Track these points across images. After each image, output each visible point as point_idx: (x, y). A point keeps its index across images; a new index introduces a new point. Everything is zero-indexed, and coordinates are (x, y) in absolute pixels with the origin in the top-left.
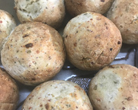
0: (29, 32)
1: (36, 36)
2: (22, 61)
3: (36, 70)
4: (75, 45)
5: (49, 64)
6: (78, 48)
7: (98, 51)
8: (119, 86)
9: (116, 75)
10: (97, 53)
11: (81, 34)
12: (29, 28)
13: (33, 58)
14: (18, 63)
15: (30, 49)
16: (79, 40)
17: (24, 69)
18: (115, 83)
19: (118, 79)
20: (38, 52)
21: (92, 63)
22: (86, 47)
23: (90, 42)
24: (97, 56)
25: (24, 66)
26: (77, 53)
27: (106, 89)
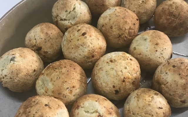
0: (79, 28)
1: (85, 28)
2: (83, 44)
3: (93, 48)
4: (111, 28)
5: (99, 43)
6: (114, 29)
7: (127, 27)
8: (148, 40)
9: (144, 36)
10: (127, 29)
11: (113, 20)
12: (78, 27)
13: (90, 40)
14: (81, 47)
15: (85, 35)
16: (113, 24)
17: (86, 50)
18: (145, 40)
19: (146, 37)
20: (90, 36)
21: (126, 37)
22: (119, 26)
23: (120, 22)
24: (127, 31)
25: (85, 48)
26: (115, 33)
27: (142, 45)
